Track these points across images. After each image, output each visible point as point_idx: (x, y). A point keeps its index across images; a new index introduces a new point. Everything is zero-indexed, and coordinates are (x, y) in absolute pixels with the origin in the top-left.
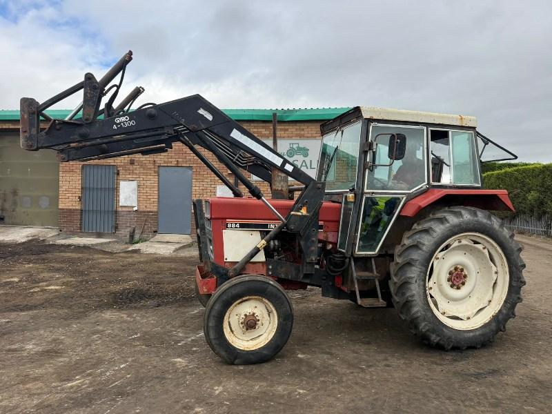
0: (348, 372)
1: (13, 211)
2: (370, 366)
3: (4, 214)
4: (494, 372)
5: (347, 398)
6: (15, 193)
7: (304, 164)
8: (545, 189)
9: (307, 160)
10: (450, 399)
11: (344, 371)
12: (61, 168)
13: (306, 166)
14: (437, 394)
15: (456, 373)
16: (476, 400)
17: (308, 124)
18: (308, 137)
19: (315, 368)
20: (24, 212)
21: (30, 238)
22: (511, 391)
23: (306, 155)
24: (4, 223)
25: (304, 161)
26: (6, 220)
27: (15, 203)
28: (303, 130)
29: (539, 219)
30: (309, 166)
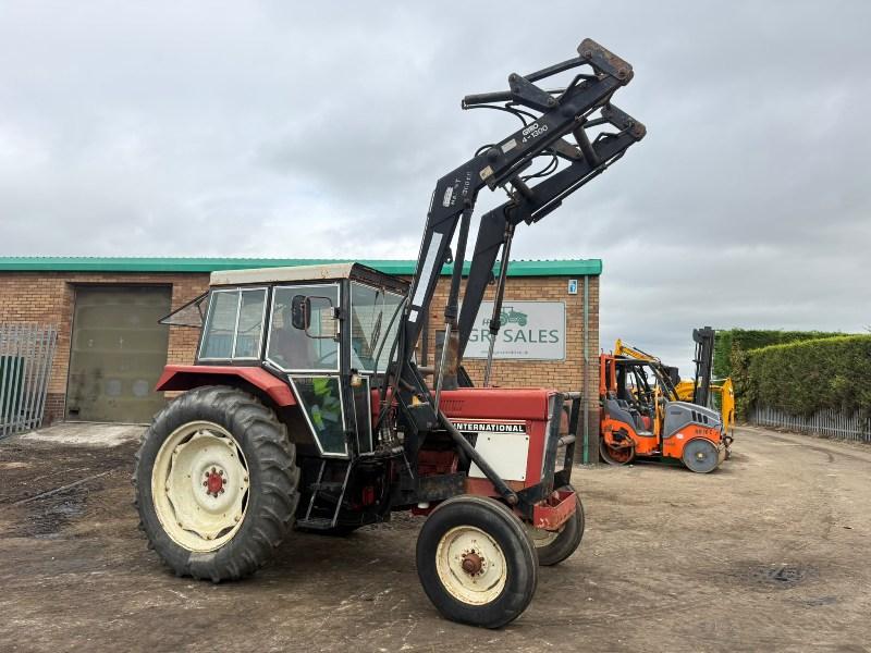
0: (658, 598)
1: (94, 400)
2: (682, 593)
3: (80, 405)
4: (830, 600)
5: (671, 622)
6: (98, 374)
7: (520, 336)
8: (856, 373)
9: (525, 330)
10: (787, 623)
11: (653, 597)
12: (171, 339)
13: (523, 338)
14: (770, 619)
15: (785, 601)
16: (816, 624)
17: (527, 281)
18: (526, 299)
19: (617, 594)
20: (110, 402)
21: (125, 440)
22: (854, 617)
23: (523, 323)
24: (79, 419)
25: (521, 331)
26: (82, 413)
27: (97, 388)
28: (518, 289)
29: (850, 416)
30: (527, 339)
